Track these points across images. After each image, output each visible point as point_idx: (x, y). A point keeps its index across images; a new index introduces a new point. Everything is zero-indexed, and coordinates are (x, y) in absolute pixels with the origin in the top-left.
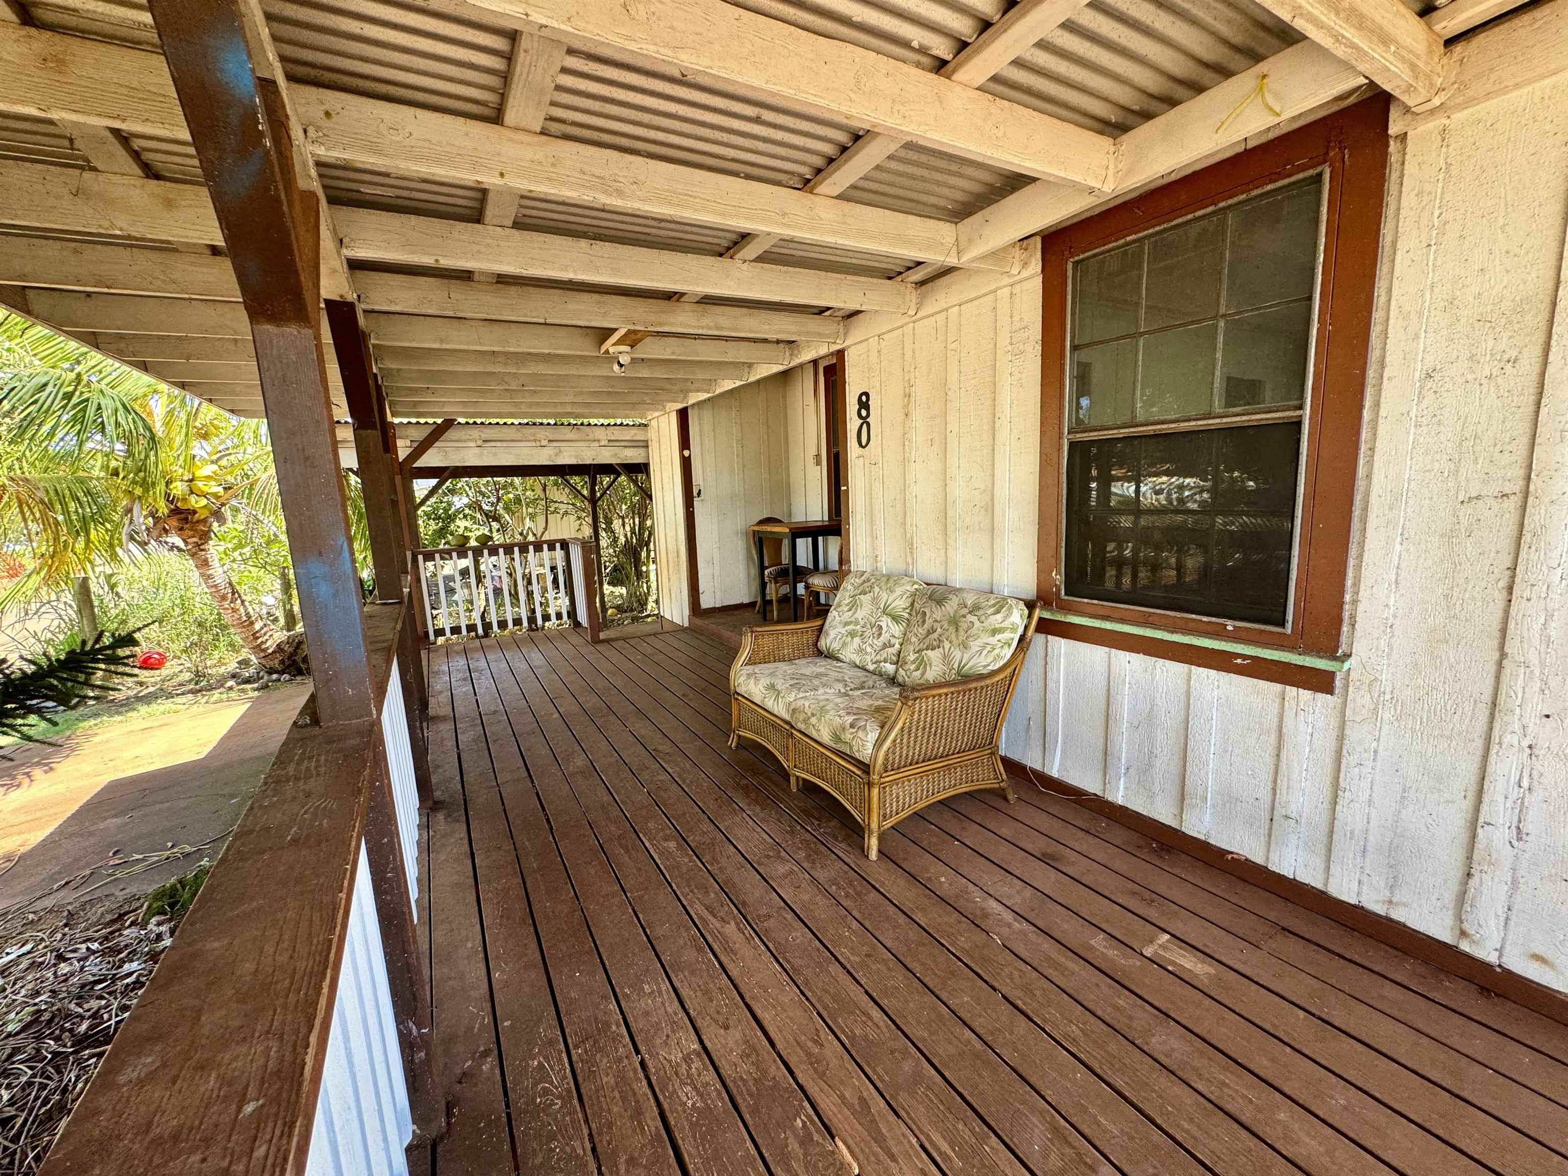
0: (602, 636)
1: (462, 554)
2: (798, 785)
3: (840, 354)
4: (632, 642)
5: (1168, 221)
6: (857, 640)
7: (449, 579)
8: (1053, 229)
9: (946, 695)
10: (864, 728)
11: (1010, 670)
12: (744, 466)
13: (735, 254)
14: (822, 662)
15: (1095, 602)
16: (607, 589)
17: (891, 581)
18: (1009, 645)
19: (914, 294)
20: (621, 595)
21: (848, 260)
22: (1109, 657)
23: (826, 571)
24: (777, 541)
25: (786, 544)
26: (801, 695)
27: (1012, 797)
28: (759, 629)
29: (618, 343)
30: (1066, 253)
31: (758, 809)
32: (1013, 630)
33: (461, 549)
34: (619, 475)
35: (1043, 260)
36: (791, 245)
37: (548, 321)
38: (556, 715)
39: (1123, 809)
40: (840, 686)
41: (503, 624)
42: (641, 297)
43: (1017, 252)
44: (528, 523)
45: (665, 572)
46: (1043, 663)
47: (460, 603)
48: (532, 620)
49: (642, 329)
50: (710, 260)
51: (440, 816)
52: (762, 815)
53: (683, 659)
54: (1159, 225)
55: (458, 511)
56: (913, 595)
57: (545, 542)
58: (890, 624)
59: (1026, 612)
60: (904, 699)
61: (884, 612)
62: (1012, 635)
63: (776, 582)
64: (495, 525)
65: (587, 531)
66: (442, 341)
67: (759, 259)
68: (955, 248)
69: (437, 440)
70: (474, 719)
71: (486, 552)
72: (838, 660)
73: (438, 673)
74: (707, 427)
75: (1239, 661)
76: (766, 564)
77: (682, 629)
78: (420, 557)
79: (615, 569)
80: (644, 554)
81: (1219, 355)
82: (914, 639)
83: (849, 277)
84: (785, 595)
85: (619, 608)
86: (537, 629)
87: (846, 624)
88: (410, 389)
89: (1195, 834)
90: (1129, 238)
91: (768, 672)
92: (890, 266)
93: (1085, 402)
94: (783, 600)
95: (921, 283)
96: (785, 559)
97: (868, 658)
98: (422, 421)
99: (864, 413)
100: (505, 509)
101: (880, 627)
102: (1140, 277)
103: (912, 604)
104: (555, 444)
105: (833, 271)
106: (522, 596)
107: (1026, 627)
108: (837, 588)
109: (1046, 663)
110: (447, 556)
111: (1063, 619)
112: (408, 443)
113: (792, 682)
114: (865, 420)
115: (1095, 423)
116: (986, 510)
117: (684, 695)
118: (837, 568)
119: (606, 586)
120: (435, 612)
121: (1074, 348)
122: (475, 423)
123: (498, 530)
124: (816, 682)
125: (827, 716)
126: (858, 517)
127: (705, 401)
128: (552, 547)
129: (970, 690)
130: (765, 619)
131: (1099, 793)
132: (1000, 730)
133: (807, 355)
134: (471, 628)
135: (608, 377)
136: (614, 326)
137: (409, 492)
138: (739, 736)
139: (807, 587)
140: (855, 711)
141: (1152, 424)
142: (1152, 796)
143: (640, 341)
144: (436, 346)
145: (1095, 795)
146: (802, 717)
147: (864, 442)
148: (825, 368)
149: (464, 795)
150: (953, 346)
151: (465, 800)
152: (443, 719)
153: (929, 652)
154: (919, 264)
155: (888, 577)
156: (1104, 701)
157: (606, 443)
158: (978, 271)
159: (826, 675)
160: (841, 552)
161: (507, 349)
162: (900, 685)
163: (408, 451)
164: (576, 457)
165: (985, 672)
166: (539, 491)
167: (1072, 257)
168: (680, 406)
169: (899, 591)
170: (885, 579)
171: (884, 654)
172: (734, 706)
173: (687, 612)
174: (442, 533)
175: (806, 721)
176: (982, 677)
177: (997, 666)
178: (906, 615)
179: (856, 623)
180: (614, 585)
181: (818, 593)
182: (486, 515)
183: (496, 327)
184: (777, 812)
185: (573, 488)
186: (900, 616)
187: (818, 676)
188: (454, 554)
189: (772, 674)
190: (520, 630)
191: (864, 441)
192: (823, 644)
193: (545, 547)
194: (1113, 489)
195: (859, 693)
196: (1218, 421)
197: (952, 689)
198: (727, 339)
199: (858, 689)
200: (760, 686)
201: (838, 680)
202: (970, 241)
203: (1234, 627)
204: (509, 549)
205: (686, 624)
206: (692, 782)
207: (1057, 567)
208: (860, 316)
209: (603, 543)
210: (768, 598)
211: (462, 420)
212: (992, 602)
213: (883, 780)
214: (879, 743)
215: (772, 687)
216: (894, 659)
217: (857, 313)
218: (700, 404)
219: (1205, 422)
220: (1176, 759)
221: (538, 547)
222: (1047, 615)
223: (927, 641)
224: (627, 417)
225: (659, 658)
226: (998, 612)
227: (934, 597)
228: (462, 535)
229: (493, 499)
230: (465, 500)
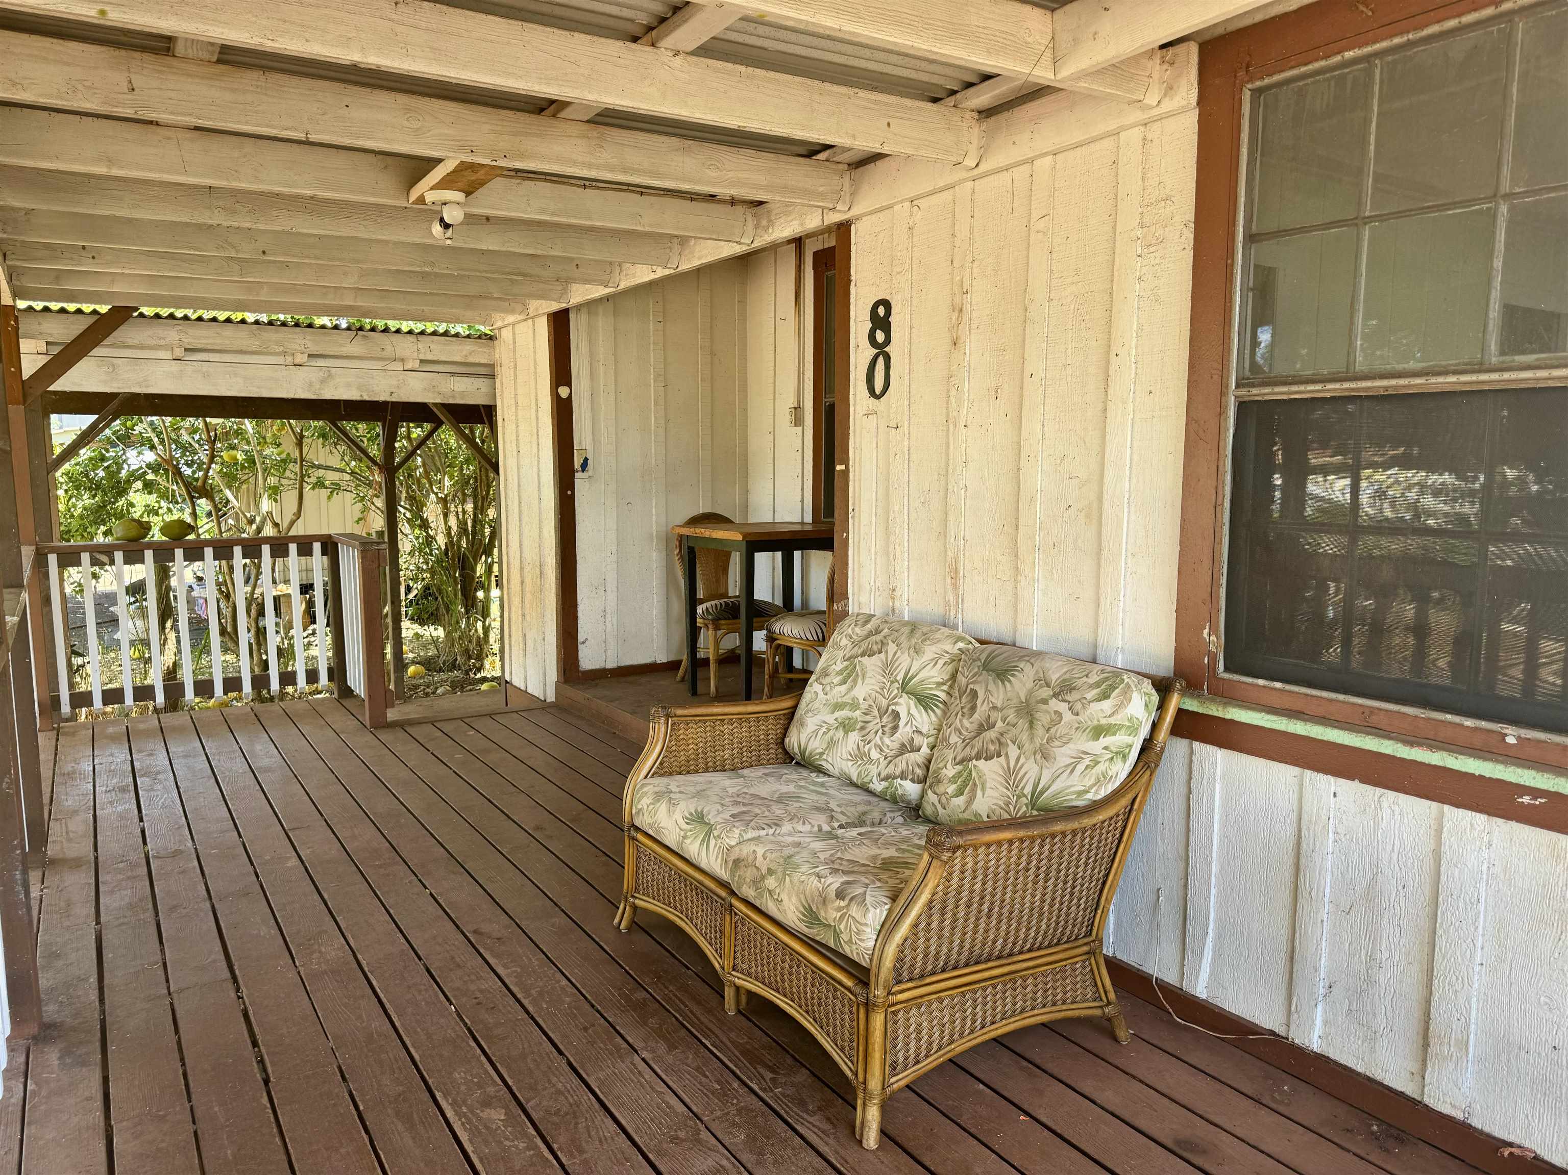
0: (392, 715)
1: (134, 557)
2: (738, 1002)
3: (843, 229)
4: (448, 727)
5: (1416, 28)
6: (854, 737)
7: (105, 601)
8: (1220, 31)
9: (1011, 842)
10: (861, 900)
11: (1125, 801)
12: (667, 421)
13: (659, 38)
14: (791, 774)
15: (1278, 685)
16: (409, 629)
17: (918, 634)
18: (1125, 757)
19: (976, 130)
20: (435, 641)
21: (863, 64)
22: (1301, 786)
23: (807, 612)
24: (721, 554)
25: (736, 562)
26: (751, 834)
27: (1123, 1034)
28: (679, 712)
29: (445, 183)
30: (1241, 74)
31: (662, 1047)
32: (1133, 730)
33: (133, 546)
34: (438, 424)
35: (1201, 82)
36: (761, 30)
37: (313, 137)
38: (294, 862)
39: (1321, 1061)
40: (820, 820)
41: (204, 688)
42: (486, 104)
43: (1155, 67)
44: (266, 505)
45: (516, 601)
46: (1183, 790)
47: (125, 645)
48: (261, 681)
49: (487, 161)
50: (614, 47)
51: (52, 1056)
52: (670, 1059)
53: (538, 760)
54: (1401, 33)
55: (134, 476)
56: (956, 660)
57: (294, 539)
58: (914, 711)
59: (1155, 698)
60: (934, 845)
61: (904, 687)
62: (1128, 739)
63: (716, 628)
64: (204, 504)
65: (378, 522)
66: (111, 162)
67: (705, 51)
68: (1048, 54)
69: (96, 344)
70: (133, 866)
71: (179, 553)
72: (820, 770)
73: (70, 775)
74: (603, 348)
75: (1526, 799)
76: (700, 594)
77: (543, 706)
78: (52, 559)
79: (426, 592)
80: (480, 569)
81: (1498, 263)
82: (954, 739)
83: (862, 94)
84: (732, 651)
85: (429, 664)
86: (272, 699)
87: (838, 707)
88: (48, 246)
89: (1446, 1110)
90: (1349, 54)
91: (692, 789)
92: (935, 80)
93: (1265, 336)
94: (728, 659)
95: (986, 113)
96: (734, 588)
97: (874, 770)
98: (72, 307)
99: (880, 337)
100: (224, 475)
101: (896, 716)
102: (1366, 122)
103: (953, 677)
104: (321, 362)
105: (834, 81)
106: (245, 637)
107: (1155, 726)
108: (823, 641)
109: (1190, 792)
110: (104, 558)
111: (1220, 714)
112: (42, 347)
113: (736, 810)
114: (881, 350)
115: (1281, 369)
116: (1088, 516)
117: (537, 828)
118: (824, 607)
119: (406, 624)
120: (77, 661)
121: (1251, 238)
122: (172, 316)
123: (209, 514)
124: (778, 810)
125: (796, 876)
126: (864, 518)
127: (600, 300)
128: (305, 549)
129: (1053, 836)
130: (694, 693)
131: (1280, 1030)
132: (1105, 911)
133: (784, 230)
134: (143, 693)
135: (425, 247)
136: (435, 154)
137: (40, 436)
138: (635, 908)
139: (771, 639)
140: (845, 866)
141: (1383, 376)
142: (1372, 1038)
143: (482, 184)
144: (100, 170)
145: (1272, 1033)
146: (749, 874)
147: (878, 389)
148: (816, 254)
149: (103, 1012)
150: (1041, 225)
151: (103, 1023)
152: (76, 864)
153: (981, 764)
154: (987, 77)
155: (913, 626)
156: (1290, 861)
157: (416, 365)
158: (1090, 97)
159: (798, 798)
160: (831, 581)
161: (235, 184)
162: (927, 820)
163: (42, 361)
164: (359, 388)
165: (1080, 803)
166: (289, 446)
167: (1251, 80)
168: (555, 306)
169: (930, 652)
170: (906, 630)
171: (901, 764)
172: (629, 851)
173: (553, 675)
174: (99, 515)
175: (757, 882)
176: (1075, 813)
177: (1103, 793)
178: (943, 696)
179: (854, 706)
180: (422, 622)
181: (789, 650)
182: (187, 485)
183: (214, 143)
184: (696, 1054)
185: (354, 444)
186: (933, 697)
187: (782, 799)
188: (119, 556)
189: (699, 794)
190: (240, 699)
191: (879, 386)
192: (793, 741)
193: (293, 547)
194: (1311, 488)
195: (854, 832)
196: (1494, 376)
197: (1021, 833)
198: (642, 190)
199: (854, 825)
200: (678, 815)
201: (818, 809)
202: (1076, 41)
203: (1519, 738)
204: (223, 550)
205: (551, 697)
206: (541, 994)
207: (1212, 620)
208: (880, 163)
209: (405, 546)
210: (701, 655)
211: (148, 311)
212: (1094, 678)
213: (893, 999)
214: (887, 929)
215: (698, 818)
216: (920, 772)
217: (876, 157)
218: (591, 305)
219: (1474, 377)
220: (1415, 974)
221: (279, 548)
222: (1192, 705)
223: (978, 744)
224: (457, 321)
225: (495, 757)
226: (1105, 696)
227: (993, 664)
228: (138, 522)
229: (203, 456)
230: (150, 457)
